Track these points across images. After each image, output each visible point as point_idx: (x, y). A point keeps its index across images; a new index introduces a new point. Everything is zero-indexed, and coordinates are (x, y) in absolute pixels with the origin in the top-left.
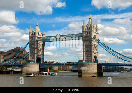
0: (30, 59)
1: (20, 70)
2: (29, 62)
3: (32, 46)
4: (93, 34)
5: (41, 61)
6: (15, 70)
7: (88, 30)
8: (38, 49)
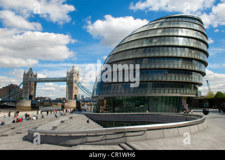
0: (23, 97)
1: (14, 105)
2: (22, 98)
3: (26, 86)
4: (75, 79)
5: (33, 98)
6: (9, 105)
7: (71, 75)
8: (30, 88)
